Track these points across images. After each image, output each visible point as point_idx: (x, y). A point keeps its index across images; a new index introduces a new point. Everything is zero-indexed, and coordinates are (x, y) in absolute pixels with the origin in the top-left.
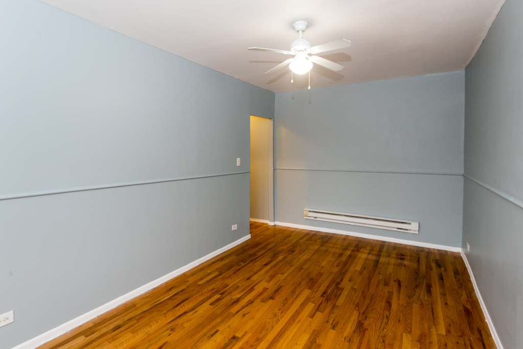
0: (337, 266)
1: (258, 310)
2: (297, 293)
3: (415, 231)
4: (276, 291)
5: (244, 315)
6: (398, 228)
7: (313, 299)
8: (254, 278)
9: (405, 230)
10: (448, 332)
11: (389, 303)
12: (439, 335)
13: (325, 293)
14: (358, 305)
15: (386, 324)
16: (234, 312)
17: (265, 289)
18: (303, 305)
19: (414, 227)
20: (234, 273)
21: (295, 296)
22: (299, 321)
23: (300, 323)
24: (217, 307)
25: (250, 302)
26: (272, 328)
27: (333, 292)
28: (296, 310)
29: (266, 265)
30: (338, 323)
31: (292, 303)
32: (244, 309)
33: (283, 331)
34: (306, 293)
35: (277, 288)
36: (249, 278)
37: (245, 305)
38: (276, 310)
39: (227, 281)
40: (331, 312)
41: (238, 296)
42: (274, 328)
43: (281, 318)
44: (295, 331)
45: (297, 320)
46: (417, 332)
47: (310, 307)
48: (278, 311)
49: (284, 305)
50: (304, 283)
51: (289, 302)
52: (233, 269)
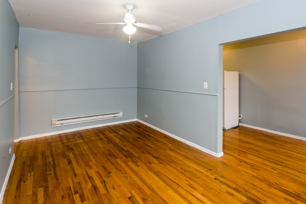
0: (109, 143)
1: (115, 181)
2: (115, 163)
3: (120, 116)
4: (105, 169)
5: (114, 188)
6: (113, 117)
7: (126, 161)
8: (78, 172)
9: (116, 117)
10: (171, 144)
11: (148, 146)
12: (171, 146)
13: (125, 156)
14: (143, 152)
15: (159, 152)
16: (105, 192)
17: (98, 172)
18: (127, 165)
19: (121, 114)
20: (57, 179)
21: (117, 165)
22: (138, 171)
23: (140, 171)
24: (91, 199)
25: (103, 182)
26: (135, 181)
27: (127, 154)
28: (129, 168)
29: (70, 162)
30: (148, 161)
31: (122, 168)
32: (107, 187)
33: (140, 178)
34: (118, 160)
35: (103, 168)
36: (75, 175)
37: (104, 185)
38: (122, 175)
39: (63, 186)
40: (141, 160)
41: (90, 185)
42: (136, 180)
43: (130, 175)
44: (143, 175)
45: (136, 171)
46: (168, 149)
47: (131, 164)
48: (123, 175)
49: (120, 170)
50: (109, 158)
51: (120, 168)
52: (49, 178)
